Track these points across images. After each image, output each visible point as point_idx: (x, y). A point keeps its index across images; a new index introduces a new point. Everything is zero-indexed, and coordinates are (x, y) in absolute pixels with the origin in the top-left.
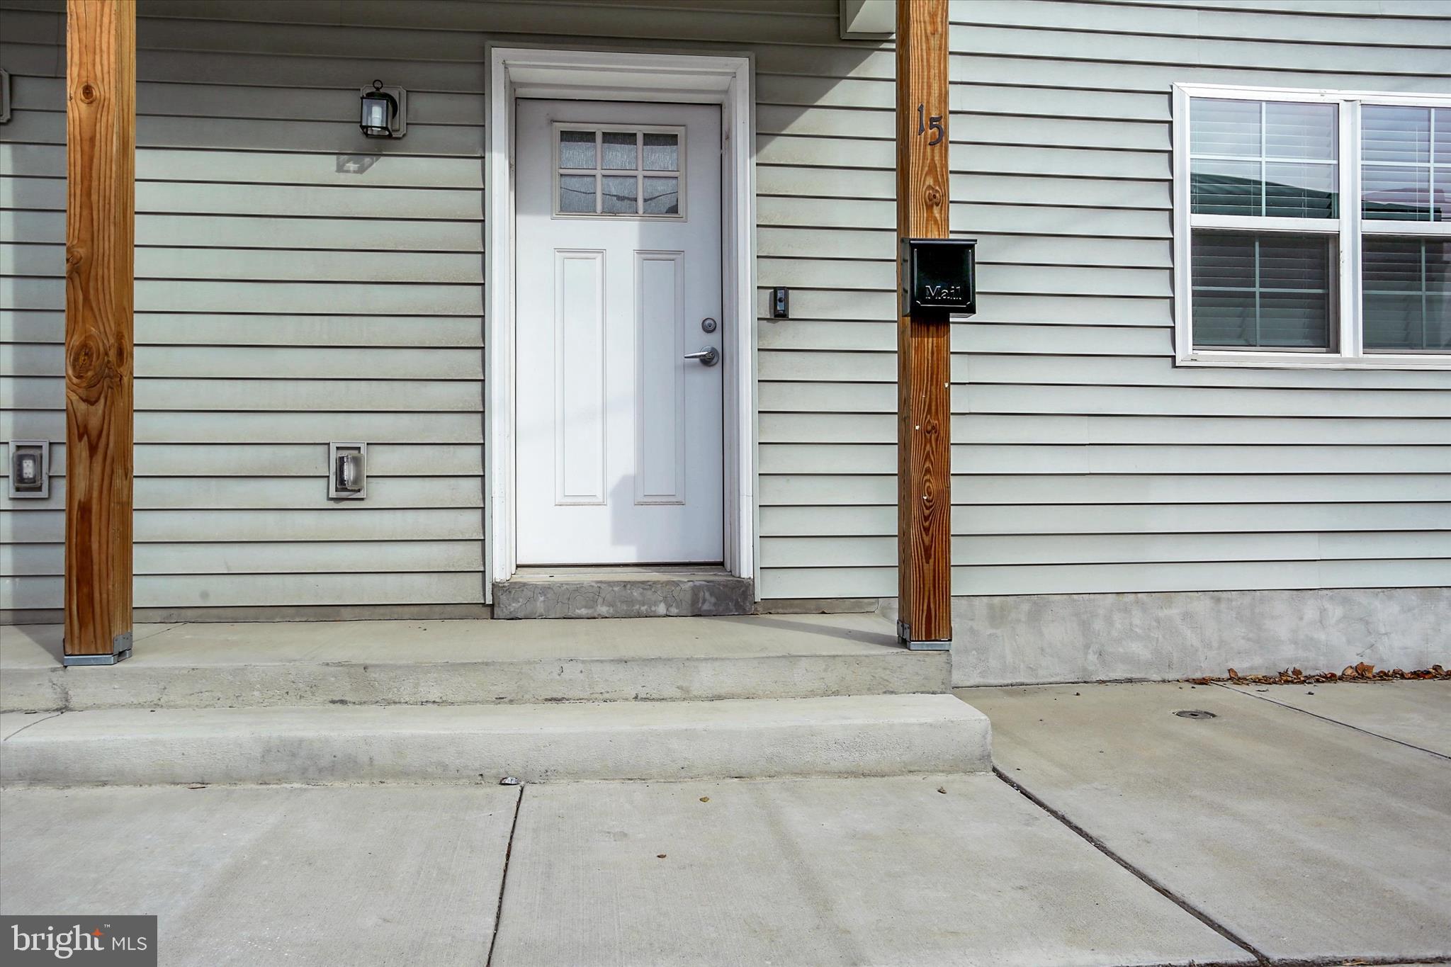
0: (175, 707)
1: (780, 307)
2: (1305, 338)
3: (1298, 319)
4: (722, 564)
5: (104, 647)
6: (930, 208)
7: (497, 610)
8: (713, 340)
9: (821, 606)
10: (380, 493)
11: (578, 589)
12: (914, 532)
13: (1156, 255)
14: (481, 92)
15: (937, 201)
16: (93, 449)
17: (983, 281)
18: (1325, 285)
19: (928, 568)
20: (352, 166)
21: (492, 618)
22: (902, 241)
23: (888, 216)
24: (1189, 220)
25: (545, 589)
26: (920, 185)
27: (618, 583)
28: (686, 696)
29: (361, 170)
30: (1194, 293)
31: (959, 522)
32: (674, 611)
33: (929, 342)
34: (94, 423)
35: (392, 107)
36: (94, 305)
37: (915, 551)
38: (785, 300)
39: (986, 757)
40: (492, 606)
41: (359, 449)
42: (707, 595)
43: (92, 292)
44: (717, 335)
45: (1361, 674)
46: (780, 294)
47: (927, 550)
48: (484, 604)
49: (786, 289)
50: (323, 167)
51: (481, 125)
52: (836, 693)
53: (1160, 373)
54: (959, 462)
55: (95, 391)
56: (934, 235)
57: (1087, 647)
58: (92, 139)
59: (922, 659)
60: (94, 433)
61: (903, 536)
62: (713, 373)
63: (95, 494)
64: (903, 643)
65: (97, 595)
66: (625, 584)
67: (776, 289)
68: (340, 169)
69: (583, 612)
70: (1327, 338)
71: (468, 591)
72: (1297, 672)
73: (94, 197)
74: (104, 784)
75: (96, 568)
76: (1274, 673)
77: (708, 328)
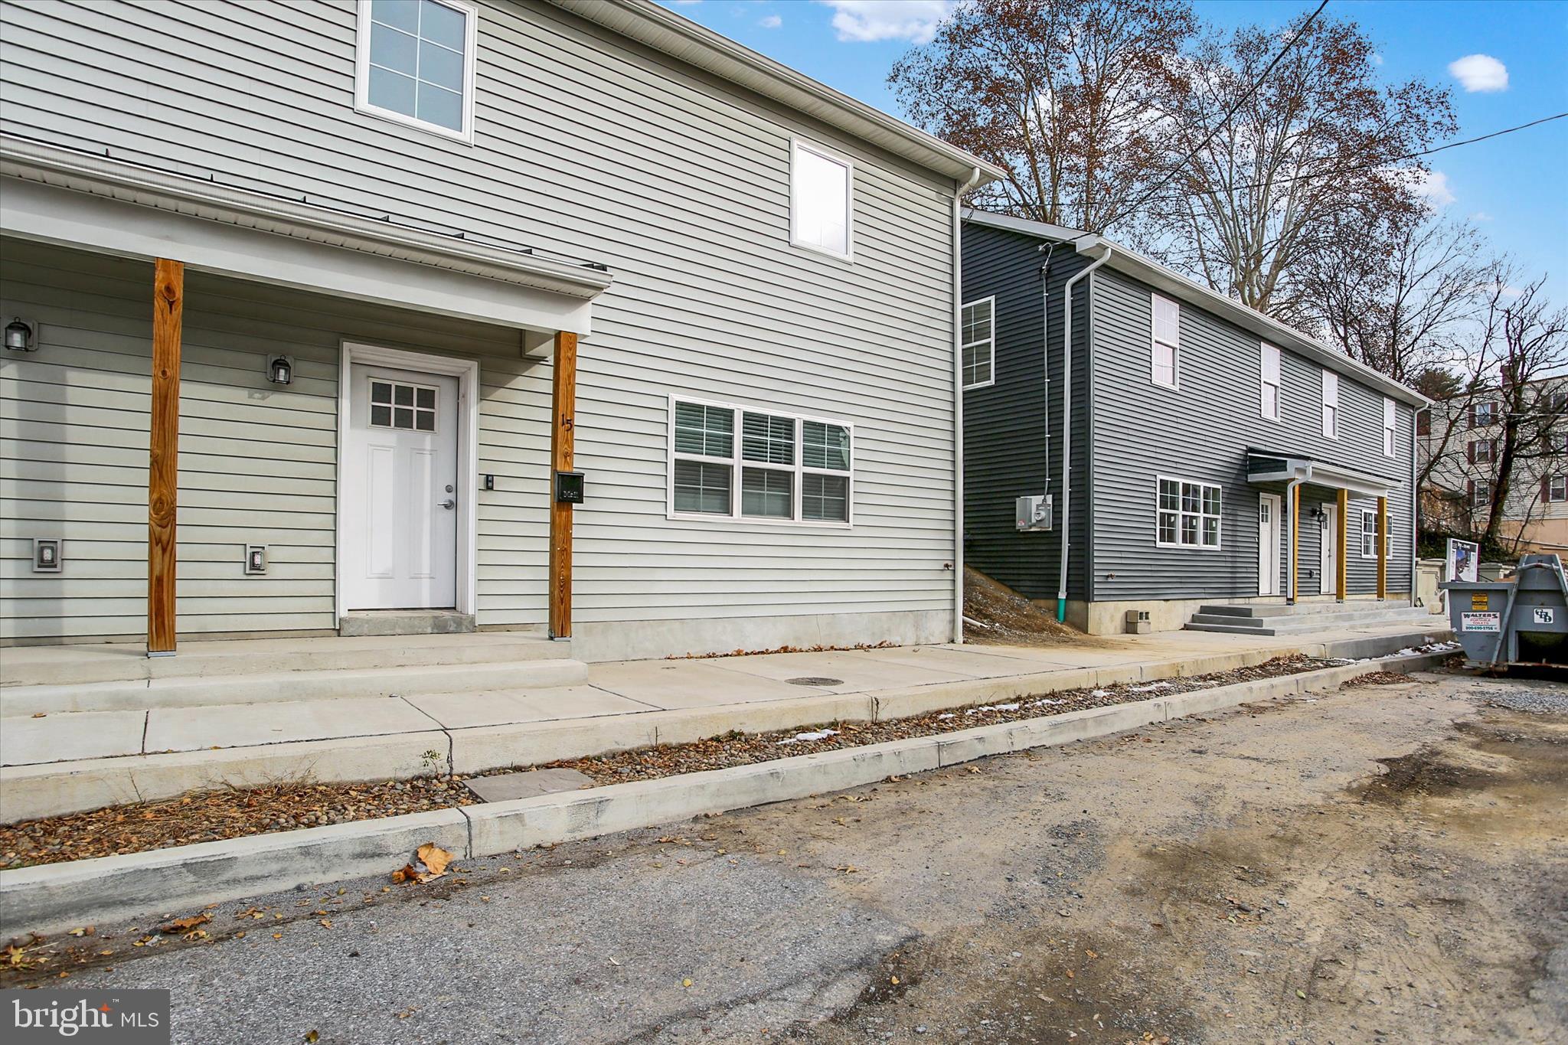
0: (211, 675)
1: (490, 484)
2: (720, 508)
3: (716, 501)
4: (455, 608)
5: (171, 647)
6: (566, 457)
7: (342, 633)
8: (451, 496)
9: (507, 628)
10: (274, 571)
11: (386, 621)
12: (556, 592)
13: (659, 469)
14: (337, 363)
15: (568, 455)
16: (164, 550)
17: (587, 491)
18: (728, 487)
19: (562, 607)
20: (257, 395)
21: (339, 636)
22: (554, 471)
23: (547, 459)
24: (674, 455)
25: (368, 621)
26: (562, 448)
27: (406, 617)
28: (461, 662)
29: (263, 398)
30: (675, 487)
31: (575, 588)
32: (436, 631)
33: (564, 514)
34: (165, 538)
35: (288, 371)
36: (166, 479)
37: (557, 600)
38: (492, 481)
39: (586, 680)
40: (339, 630)
41: (263, 548)
42: (452, 623)
43: (164, 472)
44: (454, 493)
45: (739, 653)
46: (490, 478)
47: (562, 599)
48: (334, 629)
49: (493, 476)
50: (242, 395)
51: (337, 381)
52: (524, 659)
53: (660, 522)
54: (576, 560)
55: (164, 522)
56: (567, 469)
57: (627, 645)
58: (166, 397)
59: (559, 644)
60: (165, 542)
61: (551, 595)
62: (451, 513)
63: (166, 571)
64: (551, 638)
65: (166, 622)
66: (410, 618)
67: (488, 476)
68: (250, 397)
69: (389, 632)
70: (727, 510)
71: (326, 622)
72: (714, 654)
73: (167, 426)
74: (201, 705)
75: (166, 609)
76: (705, 655)
77: (449, 489)
